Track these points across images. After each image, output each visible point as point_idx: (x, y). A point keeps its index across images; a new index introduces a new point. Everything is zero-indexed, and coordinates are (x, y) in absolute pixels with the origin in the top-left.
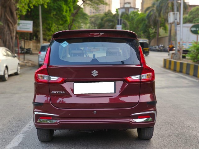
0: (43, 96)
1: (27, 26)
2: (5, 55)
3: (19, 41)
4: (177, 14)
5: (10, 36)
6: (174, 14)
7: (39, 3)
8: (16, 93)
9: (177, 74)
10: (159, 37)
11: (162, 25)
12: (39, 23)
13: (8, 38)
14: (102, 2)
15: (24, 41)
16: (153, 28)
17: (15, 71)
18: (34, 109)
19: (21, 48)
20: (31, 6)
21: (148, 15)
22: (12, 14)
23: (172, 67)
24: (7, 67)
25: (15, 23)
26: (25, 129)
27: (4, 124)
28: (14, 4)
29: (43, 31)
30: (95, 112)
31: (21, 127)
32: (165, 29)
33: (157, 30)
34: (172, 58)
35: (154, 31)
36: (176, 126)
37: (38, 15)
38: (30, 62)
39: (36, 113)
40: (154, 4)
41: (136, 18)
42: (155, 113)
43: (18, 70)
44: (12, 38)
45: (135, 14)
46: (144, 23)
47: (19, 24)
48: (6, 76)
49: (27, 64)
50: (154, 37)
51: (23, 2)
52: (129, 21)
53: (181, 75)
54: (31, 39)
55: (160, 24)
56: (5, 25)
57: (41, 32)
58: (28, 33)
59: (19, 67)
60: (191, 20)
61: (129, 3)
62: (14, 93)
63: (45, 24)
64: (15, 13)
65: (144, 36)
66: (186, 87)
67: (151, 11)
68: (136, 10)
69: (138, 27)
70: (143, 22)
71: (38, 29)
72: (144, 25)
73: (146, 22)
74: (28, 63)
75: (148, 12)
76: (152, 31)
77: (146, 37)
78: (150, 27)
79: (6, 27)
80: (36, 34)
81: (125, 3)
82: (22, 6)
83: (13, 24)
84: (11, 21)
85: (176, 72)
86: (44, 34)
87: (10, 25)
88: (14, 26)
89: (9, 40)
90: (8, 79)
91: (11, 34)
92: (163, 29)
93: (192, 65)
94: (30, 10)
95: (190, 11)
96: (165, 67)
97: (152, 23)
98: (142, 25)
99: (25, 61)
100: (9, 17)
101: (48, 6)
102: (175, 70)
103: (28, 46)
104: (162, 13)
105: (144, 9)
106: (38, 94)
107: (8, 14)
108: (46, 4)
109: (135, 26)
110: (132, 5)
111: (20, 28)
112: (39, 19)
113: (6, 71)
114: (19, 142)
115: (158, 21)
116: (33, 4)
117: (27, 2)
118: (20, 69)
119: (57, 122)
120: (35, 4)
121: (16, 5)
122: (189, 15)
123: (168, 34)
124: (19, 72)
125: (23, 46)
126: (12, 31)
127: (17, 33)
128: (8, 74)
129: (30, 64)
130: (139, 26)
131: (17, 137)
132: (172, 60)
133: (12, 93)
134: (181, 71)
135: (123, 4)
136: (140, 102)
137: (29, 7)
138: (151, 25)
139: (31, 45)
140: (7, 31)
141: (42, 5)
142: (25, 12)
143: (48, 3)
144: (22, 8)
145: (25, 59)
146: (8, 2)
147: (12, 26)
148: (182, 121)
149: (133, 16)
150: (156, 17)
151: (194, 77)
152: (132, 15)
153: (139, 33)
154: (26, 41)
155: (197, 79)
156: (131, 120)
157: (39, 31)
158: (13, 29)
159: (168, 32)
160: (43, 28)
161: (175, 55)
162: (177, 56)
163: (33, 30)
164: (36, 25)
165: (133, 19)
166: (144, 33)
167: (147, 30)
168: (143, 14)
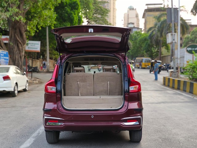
0: (51, 103)
1: (35, 46)
2: (15, 73)
3: (28, 60)
4: (175, 35)
5: (19, 55)
6: (172, 35)
7: (46, 25)
8: (25, 107)
9: (175, 91)
10: (162, 56)
11: (164, 44)
12: (46, 43)
13: (17, 57)
14: (106, 23)
15: (32, 60)
16: (156, 48)
17: (24, 88)
18: (44, 114)
19: (28, 66)
20: (39, 28)
21: (150, 35)
22: (21, 35)
23: (171, 85)
24: (16, 83)
25: (24, 43)
26: (35, 134)
27: (17, 131)
28: (24, 26)
29: (49, 50)
30: (92, 116)
31: (32, 133)
32: (167, 48)
33: (159, 49)
34: (171, 76)
35: (156, 50)
36: (164, 133)
37: (46, 36)
38: (37, 80)
39: (45, 117)
40: (156, 25)
41: (139, 38)
42: (141, 118)
43: (26, 87)
44: (21, 57)
45: (138, 33)
46: (147, 43)
47: (27, 44)
48: (16, 92)
49: (35, 82)
50: (157, 56)
51: (32, 24)
52: (132, 41)
53: (178, 92)
54: (38, 58)
55: (162, 44)
56: (14, 46)
57: (48, 52)
58: (35, 52)
59: (27, 84)
60: (193, 40)
61: (133, 24)
62: (23, 107)
63: (51, 44)
64: (24, 34)
65: (147, 55)
66: (181, 102)
67: (153, 31)
68: (139, 30)
69: (141, 47)
70: (146, 41)
71: (45, 49)
72: (146, 44)
73: (149, 42)
74: (35, 80)
75: (150, 32)
76: (154, 50)
77: (149, 55)
78: (152, 46)
79: (16, 47)
80: (43, 53)
81: (129, 24)
82: (31, 27)
83: (22, 44)
84: (20, 41)
85: (174, 90)
86: (50, 53)
87: (20, 45)
88: (23, 46)
89: (18, 59)
90: (17, 95)
91: (20, 53)
92: (165, 48)
93: (188, 82)
94: (38, 31)
95: (192, 31)
96: (164, 84)
97: (154, 43)
98: (145, 44)
99: (33, 79)
100: (19, 38)
101: (54, 27)
102: (173, 88)
103: (35, 65)
104: (163, 33)
105: (147, 29)
106: (47, 102)
107: (17, 35)
108: (53, 25)
109: (138, 45)
110: (136, 26)
111: (29, 48)
112: (46, 39)
113: (16, 87)
114: (31, 144)
115: (160, 41)
116: (41, 25)
117: (35, 24)
118: (29, 86)
119: (62, 125)
120: (43, 25)
121: (25, 26)
122: (191, 35)
123: (170, 53)
124: (27, 89)
125: (31, 65)
126: (21, 51)
127: (26, 52)
128: (18, 90)
129: (37, 82)
130: (142, 45)
131: (29, 140)
132: (171, 78)
133: (21, 107)
134: (178, 89)
135: (127, 24)
136: (129, 108)
137: (37, 28)
138: (153, 45)
139: (38, 64)
140: (16, 51)
141: (50, 27)
142: (33, 33)
143: (55, 25)
144: (31, 30)
145: (33, 77)
146: (18, 24)
147: (22, 46)
148: (170, 130)
149: (137, 36)
150: (158, 37)
151: (190, 94)
152: (135, 35)
153: (142, 52)
154: (33, 59)
155: (192, 96)
156: (122, 123)
157: (45, 51)
158: (22, 49)
159: (170, 51)
160: (49, 48)
161: (174, 73)
162: (175, 74)
163: (41, 50)
164: (43, 45)
165: (136, 39)
166: (146, 52)
167: (149, 49)
168: (145, 34)
